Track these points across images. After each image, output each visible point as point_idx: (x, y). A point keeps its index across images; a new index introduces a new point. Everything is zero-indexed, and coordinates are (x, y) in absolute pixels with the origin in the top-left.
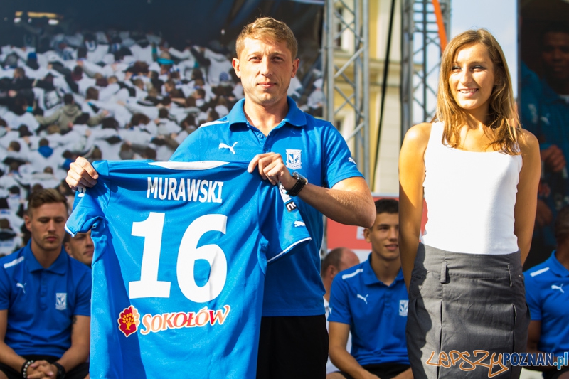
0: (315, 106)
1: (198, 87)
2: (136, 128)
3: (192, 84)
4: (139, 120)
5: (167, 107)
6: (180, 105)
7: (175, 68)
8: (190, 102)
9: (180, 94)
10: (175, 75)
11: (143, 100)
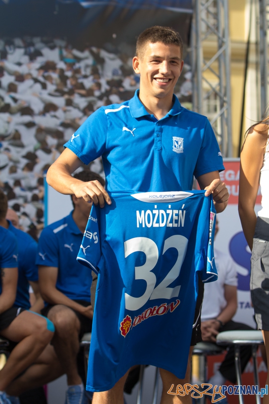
0: (186, 94)
1: (96, 80)
2: (48, 115)
3: (91, 78)
4: (49, 108)
5: (72, 98)
6: (82, 96)
7: (77, 66)
8: (90, 93)
9: (82, 86)
10: (77, 71)
11: (52, 92)
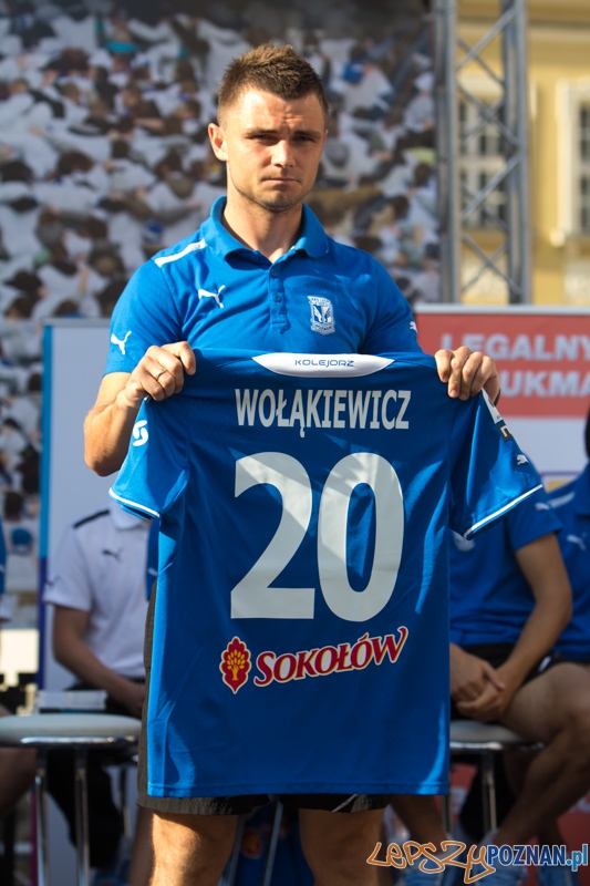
0: (420, 128)
1: (187, 95)
2: (68, 181)
3: (175, 90)
4: (71, 163)
5: (127, 138)
6: (153, 133)
7: (141, 59)
8: (172, 125)
9: (152, 110)
10: (141, 73)
11: (79, 125)
